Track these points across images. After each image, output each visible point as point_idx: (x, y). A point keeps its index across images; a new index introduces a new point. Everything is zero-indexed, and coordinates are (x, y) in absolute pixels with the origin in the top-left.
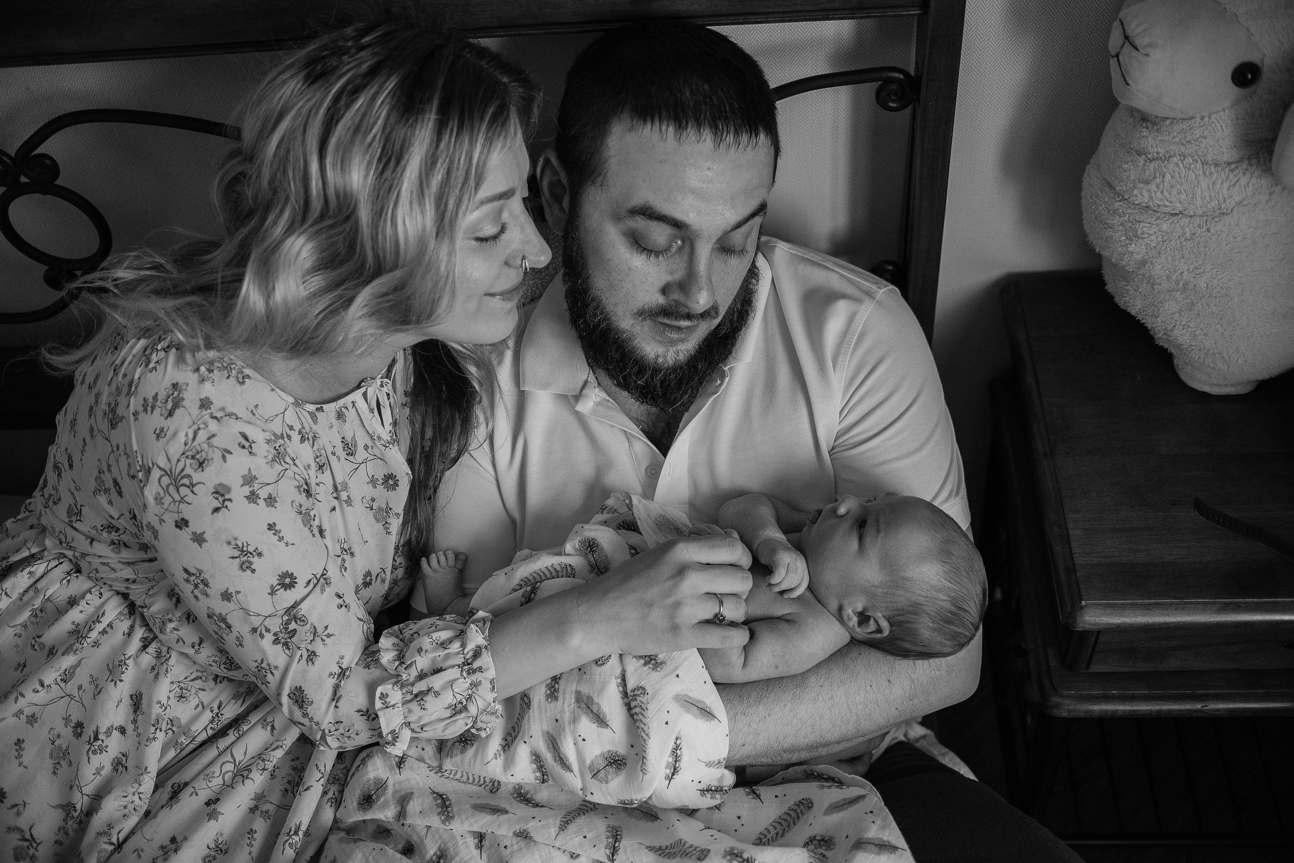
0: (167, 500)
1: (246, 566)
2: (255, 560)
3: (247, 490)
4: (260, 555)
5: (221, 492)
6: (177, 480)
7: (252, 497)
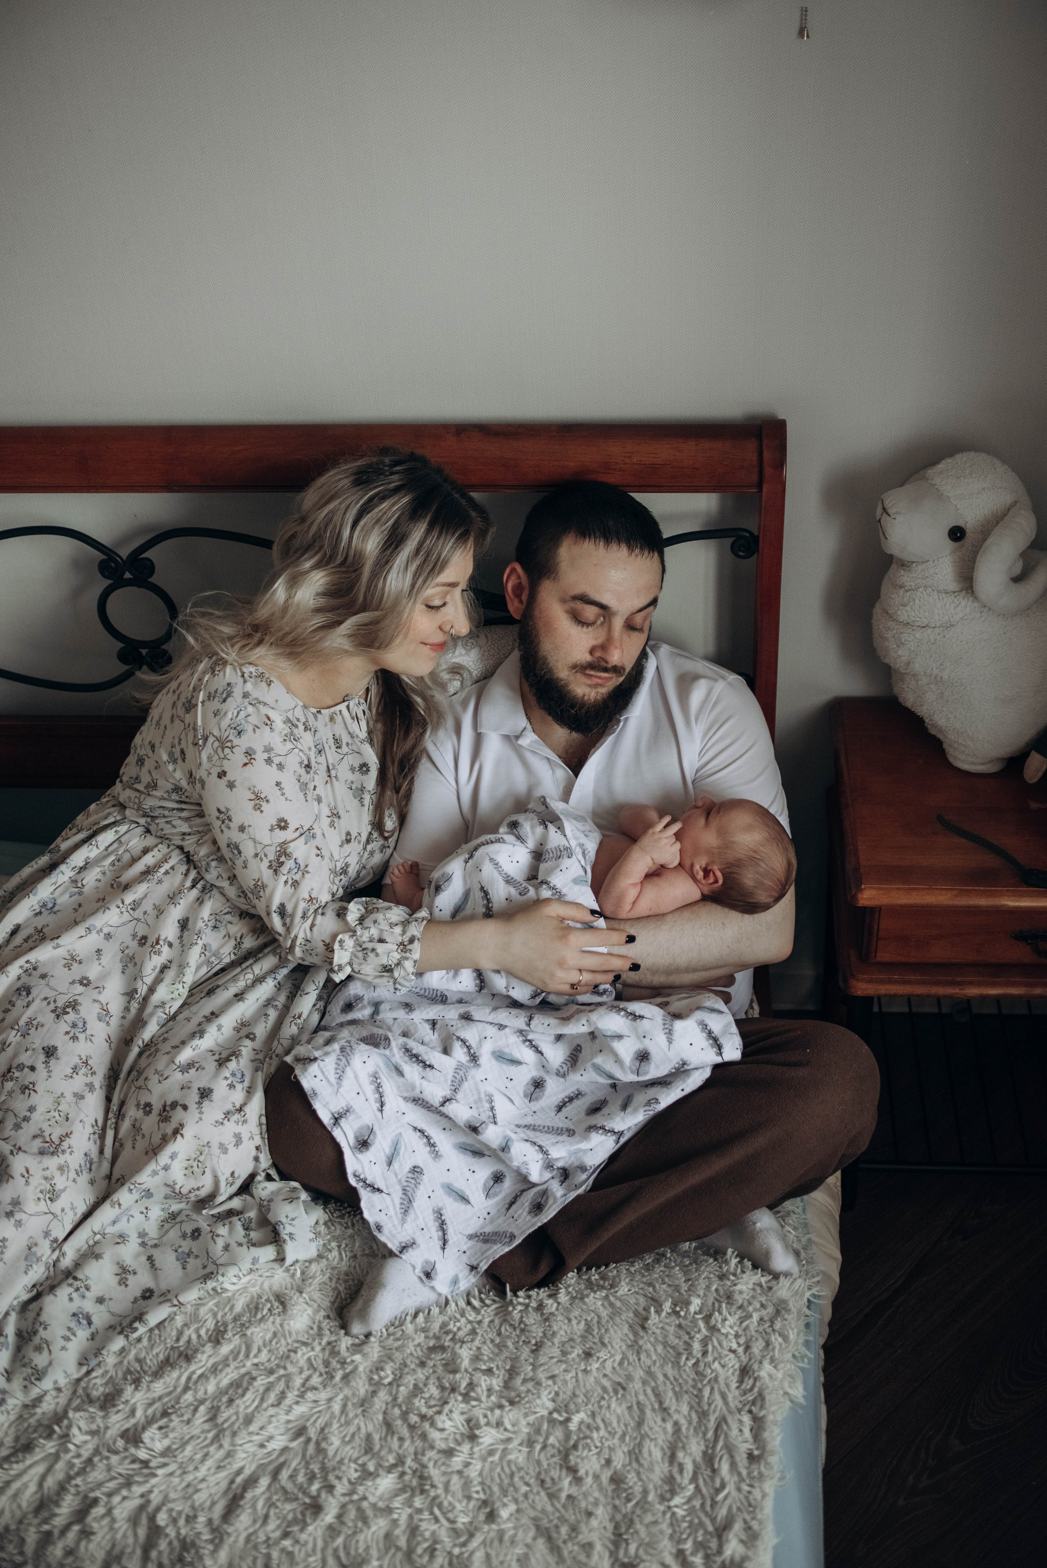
0: (216, 757)
1: (258, 808)
2: (264, 804)
3: (266, 756)
4: (268, 801)
5: (249, 753)
6: (224, 744)
7: (269, 761)
